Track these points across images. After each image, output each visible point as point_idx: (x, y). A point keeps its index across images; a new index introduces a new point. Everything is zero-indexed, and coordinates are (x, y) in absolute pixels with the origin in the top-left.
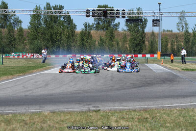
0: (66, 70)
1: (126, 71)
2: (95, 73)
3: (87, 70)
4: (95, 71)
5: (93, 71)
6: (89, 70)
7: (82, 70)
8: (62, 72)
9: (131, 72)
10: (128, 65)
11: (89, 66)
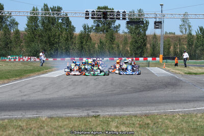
0: (73, 73)
2: (104, 75)
3: (96, 73)
4: (105, 73)
5: (102, 74)
6: (99, 72)
7: (92, 73)
8: (69, 75)
9: (132, 74)
10: (130, 68)
11: (99, 69)
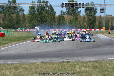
0: (36, 40)
1: (86, 41)
2: (52, 42)
6: (49, 40)
